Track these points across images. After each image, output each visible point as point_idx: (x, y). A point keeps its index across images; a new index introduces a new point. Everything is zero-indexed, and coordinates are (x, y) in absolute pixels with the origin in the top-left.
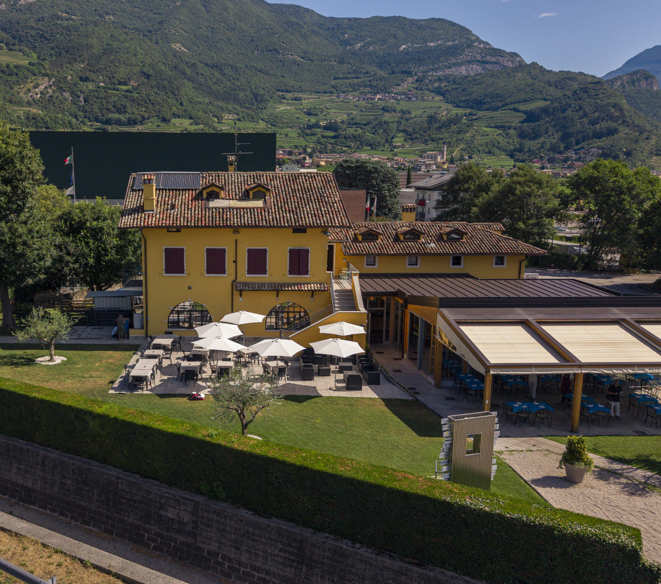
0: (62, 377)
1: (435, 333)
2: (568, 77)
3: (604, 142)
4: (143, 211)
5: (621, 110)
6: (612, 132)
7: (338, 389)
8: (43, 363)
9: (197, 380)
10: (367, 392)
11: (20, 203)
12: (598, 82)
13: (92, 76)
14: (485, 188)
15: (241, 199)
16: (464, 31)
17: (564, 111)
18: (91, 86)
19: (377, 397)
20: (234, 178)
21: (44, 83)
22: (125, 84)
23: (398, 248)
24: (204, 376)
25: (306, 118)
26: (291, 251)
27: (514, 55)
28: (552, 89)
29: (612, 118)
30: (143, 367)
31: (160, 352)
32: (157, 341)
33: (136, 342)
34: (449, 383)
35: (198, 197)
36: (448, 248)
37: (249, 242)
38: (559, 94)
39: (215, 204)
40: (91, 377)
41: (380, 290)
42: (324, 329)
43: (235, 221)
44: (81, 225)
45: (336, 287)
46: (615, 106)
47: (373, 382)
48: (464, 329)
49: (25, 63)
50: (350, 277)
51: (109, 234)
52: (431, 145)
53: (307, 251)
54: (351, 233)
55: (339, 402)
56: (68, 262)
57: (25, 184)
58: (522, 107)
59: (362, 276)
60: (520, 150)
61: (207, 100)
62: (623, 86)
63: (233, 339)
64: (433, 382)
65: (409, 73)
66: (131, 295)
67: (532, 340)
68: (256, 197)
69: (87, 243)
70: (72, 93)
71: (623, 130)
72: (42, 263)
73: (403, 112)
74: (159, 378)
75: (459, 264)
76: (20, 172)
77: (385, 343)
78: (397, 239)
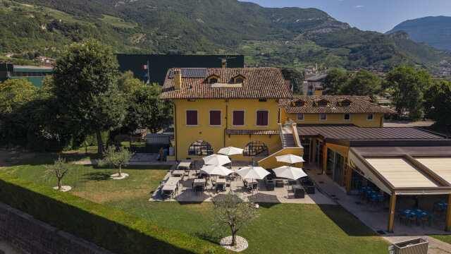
0: (123, 189)
1: (346, 161)
2: (369, 34)
3: (386, 62)
4: (174, 89)
5: (393, 48)
6: (389, 57)
7: (290, 197)
8: (115, 178)
9: (204, 190)
10: (308, 200)
11: (104, 85)
12: (383, 36)
13: (162, 33)
14: (344, 80)
15: (229, 83)
16: (324, 13)
17: (368, 48)
18: (161, 37)
19: (314, 203)
20: (226, 72)
21: (141, 36)
22: (177, 36)
23: (315, 110)
24: (208, 187)
25: (255, 51)
26: (258, 112)
27: (346, 24)
28: (362, 39)
29: (389, 51)
30: (171, 183)
31: (182, 172)
32: (182, 164)
33: (170, 164)
34: (355, 192)
35: (206, 81)
36: (343, 110)
37: (235, 107)
38: (366, 41)
39: (214, 85)
40: (141, 188)
41: (308, 134)
42: (280, 159)
43: (226, 95)
44: (145, 97)
45: (284, 132)
46: (390, 46)
47: (311, 192)
48: (369, 161)
49: (133, 27)
50: (291, 127)
51: (159, 102)
52: (310, 63)
53: (267, 112)
54: (289, 101)
55: (292, 207)
56: (138, 117)
57: (108, 74)
58: (350, 47)
59: (298, 125)
60: (349, 65)
61: (212, 43)
62: (393, 37)
63: (225, 165)
64: (345, 191)
65: (300, 32)
66: (169, 136)
67: (413, 169)
68: (238, 81)
69: (148, 107)
70: (153, 40)
71: (394, 57)
72: (118, 119)
73: (298, 49)
74: (181, 188)
75: (348, 118)
76: (105, 68)
77: (310, 163)
78: (314, 105)
